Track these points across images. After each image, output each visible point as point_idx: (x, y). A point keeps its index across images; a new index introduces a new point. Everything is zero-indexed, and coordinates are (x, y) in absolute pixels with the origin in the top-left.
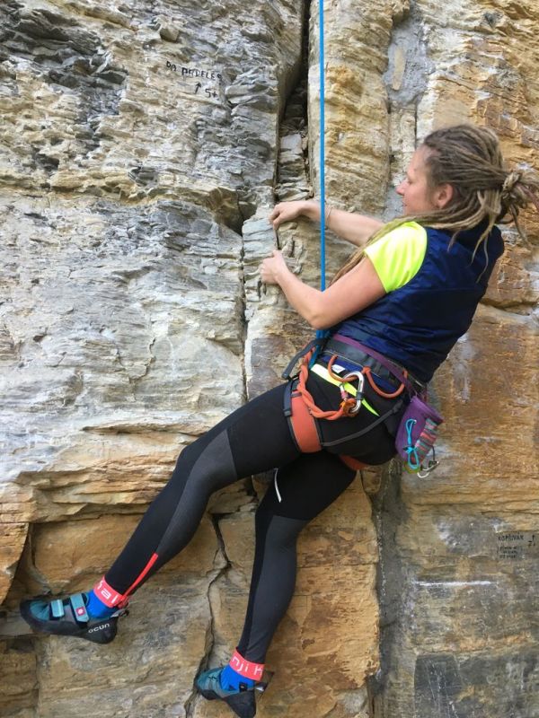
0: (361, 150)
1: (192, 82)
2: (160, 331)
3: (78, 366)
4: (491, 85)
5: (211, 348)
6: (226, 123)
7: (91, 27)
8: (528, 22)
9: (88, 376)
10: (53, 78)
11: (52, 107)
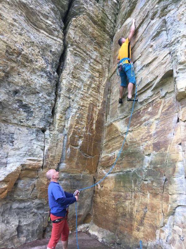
0: (61, 125)
1: (41, 113)
2: (35, 147)
3: (27, 152)
4: (78, 117)
5: (41, 150)
6: (44, 118)
7: (30, 105)
8: (84, 107)
9: (27, 153)
10: (24, 111)
11: (23, 115)
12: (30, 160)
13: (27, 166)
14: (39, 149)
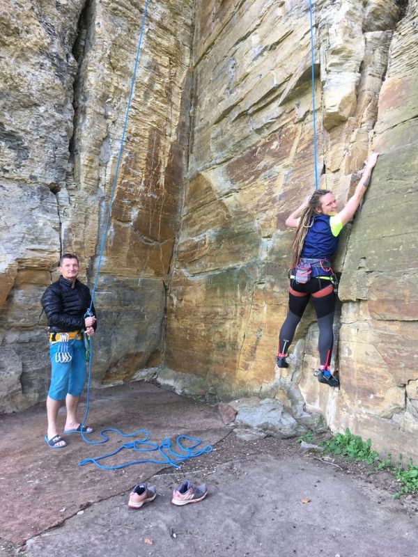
0: (92, 178)
1: (46, 150)
2: (41, 225)
3: (24, 233)
4: (127, 159)
5: (54, 230)
6: (54, 162)
7: (22, 134)
8: (139, 138)
9: (26, 236)
10: (10, 148)
11: (9, 156)
12: (33, 250)
13: (29, 263)
14: (49, 229)
